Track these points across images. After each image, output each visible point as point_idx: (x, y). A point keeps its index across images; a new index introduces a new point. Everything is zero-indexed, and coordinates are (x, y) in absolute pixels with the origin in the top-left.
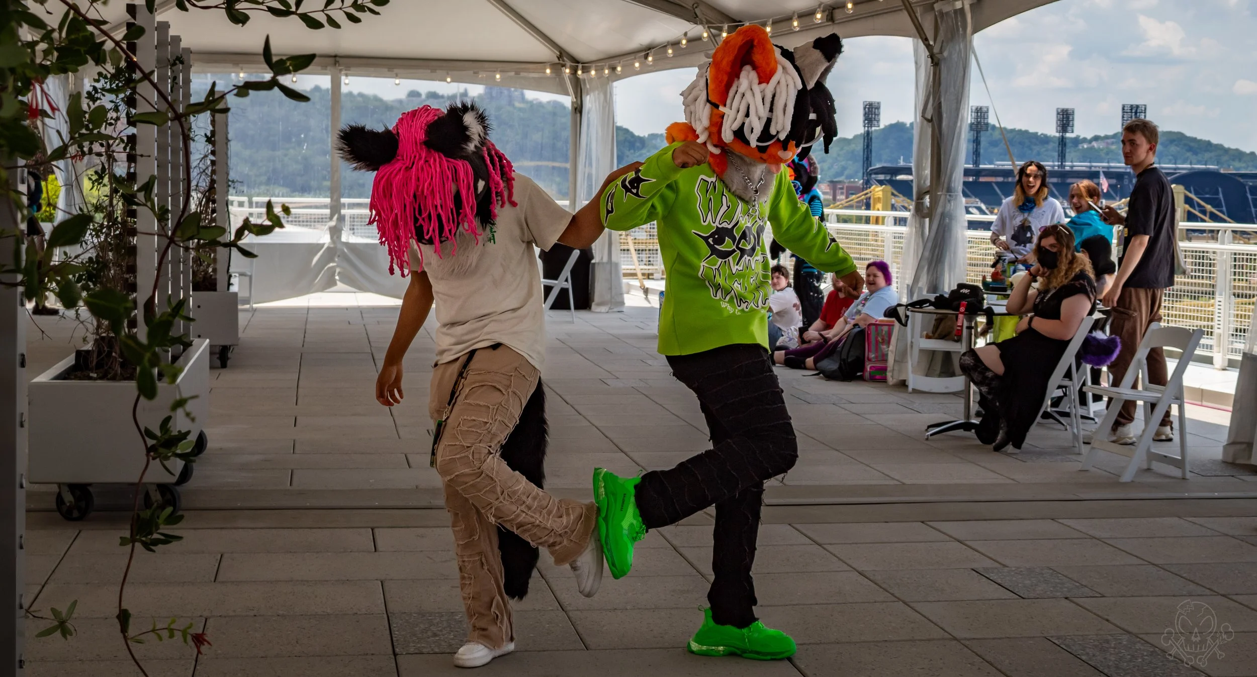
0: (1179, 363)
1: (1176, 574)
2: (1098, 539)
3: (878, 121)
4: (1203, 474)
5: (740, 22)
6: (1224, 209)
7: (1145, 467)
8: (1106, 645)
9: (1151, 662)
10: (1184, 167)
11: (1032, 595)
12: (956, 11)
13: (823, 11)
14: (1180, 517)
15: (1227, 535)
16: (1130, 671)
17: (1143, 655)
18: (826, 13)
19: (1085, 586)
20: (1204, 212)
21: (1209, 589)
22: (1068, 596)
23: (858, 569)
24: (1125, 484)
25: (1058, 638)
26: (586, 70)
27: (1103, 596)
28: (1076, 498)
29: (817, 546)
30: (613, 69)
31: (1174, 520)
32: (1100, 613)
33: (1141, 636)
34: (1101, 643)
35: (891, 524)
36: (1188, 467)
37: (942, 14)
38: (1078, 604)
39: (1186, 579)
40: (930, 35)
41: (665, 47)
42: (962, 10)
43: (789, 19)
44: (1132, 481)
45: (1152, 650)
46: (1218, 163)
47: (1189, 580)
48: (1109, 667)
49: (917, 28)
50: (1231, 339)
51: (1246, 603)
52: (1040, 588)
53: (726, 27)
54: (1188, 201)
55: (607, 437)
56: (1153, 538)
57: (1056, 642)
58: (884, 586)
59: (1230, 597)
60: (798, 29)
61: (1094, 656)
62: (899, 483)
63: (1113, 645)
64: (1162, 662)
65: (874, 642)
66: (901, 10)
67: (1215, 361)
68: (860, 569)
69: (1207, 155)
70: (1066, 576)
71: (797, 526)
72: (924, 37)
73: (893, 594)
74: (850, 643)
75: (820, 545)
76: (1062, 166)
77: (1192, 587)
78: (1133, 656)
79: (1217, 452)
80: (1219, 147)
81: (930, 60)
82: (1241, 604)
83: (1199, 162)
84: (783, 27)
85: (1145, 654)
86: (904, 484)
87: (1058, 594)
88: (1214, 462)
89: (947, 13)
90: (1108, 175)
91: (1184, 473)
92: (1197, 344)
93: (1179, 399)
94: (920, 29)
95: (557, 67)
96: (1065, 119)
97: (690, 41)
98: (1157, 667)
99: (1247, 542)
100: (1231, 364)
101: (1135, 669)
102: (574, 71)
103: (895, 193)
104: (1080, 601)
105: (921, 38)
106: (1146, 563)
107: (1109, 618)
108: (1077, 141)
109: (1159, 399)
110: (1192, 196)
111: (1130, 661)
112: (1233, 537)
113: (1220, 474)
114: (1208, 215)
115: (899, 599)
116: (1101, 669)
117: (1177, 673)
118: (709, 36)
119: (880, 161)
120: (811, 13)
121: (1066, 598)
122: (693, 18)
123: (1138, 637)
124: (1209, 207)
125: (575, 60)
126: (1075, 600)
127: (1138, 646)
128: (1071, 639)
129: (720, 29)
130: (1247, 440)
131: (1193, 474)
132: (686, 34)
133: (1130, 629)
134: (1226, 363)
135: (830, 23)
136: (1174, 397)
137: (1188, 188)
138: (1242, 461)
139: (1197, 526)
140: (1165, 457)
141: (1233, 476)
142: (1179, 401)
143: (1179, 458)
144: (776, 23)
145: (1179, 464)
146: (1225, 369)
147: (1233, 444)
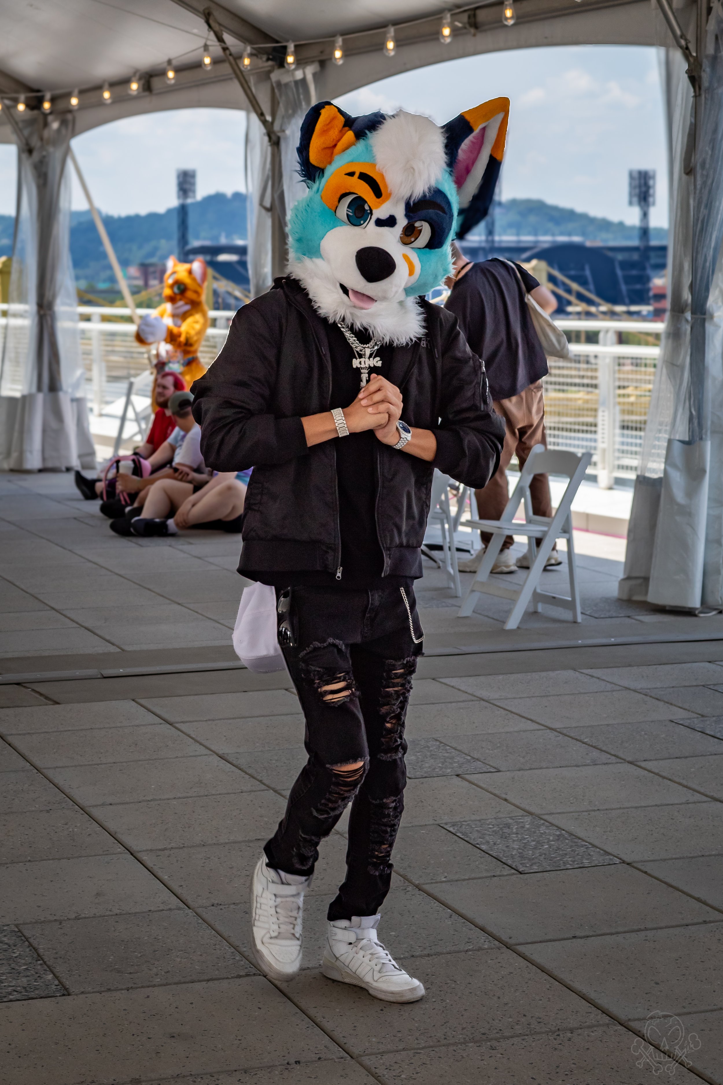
0: (571, 483)
1: (577, 740)
2: (486, 701)
3: (194, 192)
4: (596, 615)
5: (38, 91)
6: (592, 287)
7: (531, 610)
8: (506, 830)
9: (558, 849)
10: (546, 240)
11: (418, 774)
12: (296, 82)
13: (140, 79)
14: (575, 670)
15: (629, 689)
16: (536, 860)
17: (549, 841)
18: (142, 82)
19: (477, 759)
20: (569, 291)
21: (615, 756)
22: (460, 773)
23: (217, 751)
24: (511, 631)
25: (454, 825)
27: (499, 771)
28: (457, 651)
29: (168, 726)
31: (569, 674)
32: (496, 792)
33: (546, 817)
34: (501, 829)
35: (251, 693)
36: (579, 610)
37: (279, 84)
38: (470, 782)
39: (589, 745)
40: (266, 107)
42: (304, 81)
43: (99, 88)
44: (519, 628)
45: (558, 833)
46: (583, 234)
47: (592, 746)
48: (512, 857)
49: (251, 102)
50: (617, 454)
51: (656, 771)
52: (427, 765)
53: (22, 97)
54: (552, 279)
56: (547, 696)
57: (451, 829)
58: (250, 771)
59: (639, 763)
60: (107, 101)
61: (495, 844)
63: (515, 831)
64: (571, 847)
65: (244, 841)
66: (231, 79)
67: (602, 479)
68: (220, 752)
69: (570, 226)
70: (455, 749)
71: (143, 701)
72: (259, 112)
73: (261, 781)
74: (218, 844)
75: (171, 724)
77: (595, 754)
78: (538, 842)
79: (612, 588)
80: (584, 217)
81: (266, 138)
82: (650, 771)
83: (562, 234)
84: (92, 97)
85: (551, 838)
87: (449, 771)
88: (606, 600)
89: (287, 85)
91: (575, 616)
92: (590, 463)
93: (566, 531)
94: (254, 102)
98: (566, 854)
99: (651, 697)
100: (619, 483)
101: (542, 858)
103: (217, 275)
104: (472, 778)
105: (256, 112)
106: (543, 728)
107: (508, 798)
109: (545, 533)
110: (556, 273)
111: (535, 848)
112: (635, 691)
113: (614, 615)
114: (574, 294)
115: (268, 786)
116: (504, 860)
117: (587, 859)
119: (197, 237)
120: (126, 81)
121: (458, 775)
123: (541, 819)
124: (575, 286)
126: (467, 777)
127: (543, 829)
128: (468, 825)
129: (16, 101)
130: (642, 575)
131: (585, 617)
133: (532, 809)
134: (612, 481)
135: (146, 93)
136: (562, 529)
137: (551, 263)
138: (637, 598)
139: (595, 679)
140: (554, 598)
141: (629, 617)
142: (567, 535)
143: (570, 599)
144: (82, 93)
145: (570, 605)
146: (610, 488)
147: (628, 578)
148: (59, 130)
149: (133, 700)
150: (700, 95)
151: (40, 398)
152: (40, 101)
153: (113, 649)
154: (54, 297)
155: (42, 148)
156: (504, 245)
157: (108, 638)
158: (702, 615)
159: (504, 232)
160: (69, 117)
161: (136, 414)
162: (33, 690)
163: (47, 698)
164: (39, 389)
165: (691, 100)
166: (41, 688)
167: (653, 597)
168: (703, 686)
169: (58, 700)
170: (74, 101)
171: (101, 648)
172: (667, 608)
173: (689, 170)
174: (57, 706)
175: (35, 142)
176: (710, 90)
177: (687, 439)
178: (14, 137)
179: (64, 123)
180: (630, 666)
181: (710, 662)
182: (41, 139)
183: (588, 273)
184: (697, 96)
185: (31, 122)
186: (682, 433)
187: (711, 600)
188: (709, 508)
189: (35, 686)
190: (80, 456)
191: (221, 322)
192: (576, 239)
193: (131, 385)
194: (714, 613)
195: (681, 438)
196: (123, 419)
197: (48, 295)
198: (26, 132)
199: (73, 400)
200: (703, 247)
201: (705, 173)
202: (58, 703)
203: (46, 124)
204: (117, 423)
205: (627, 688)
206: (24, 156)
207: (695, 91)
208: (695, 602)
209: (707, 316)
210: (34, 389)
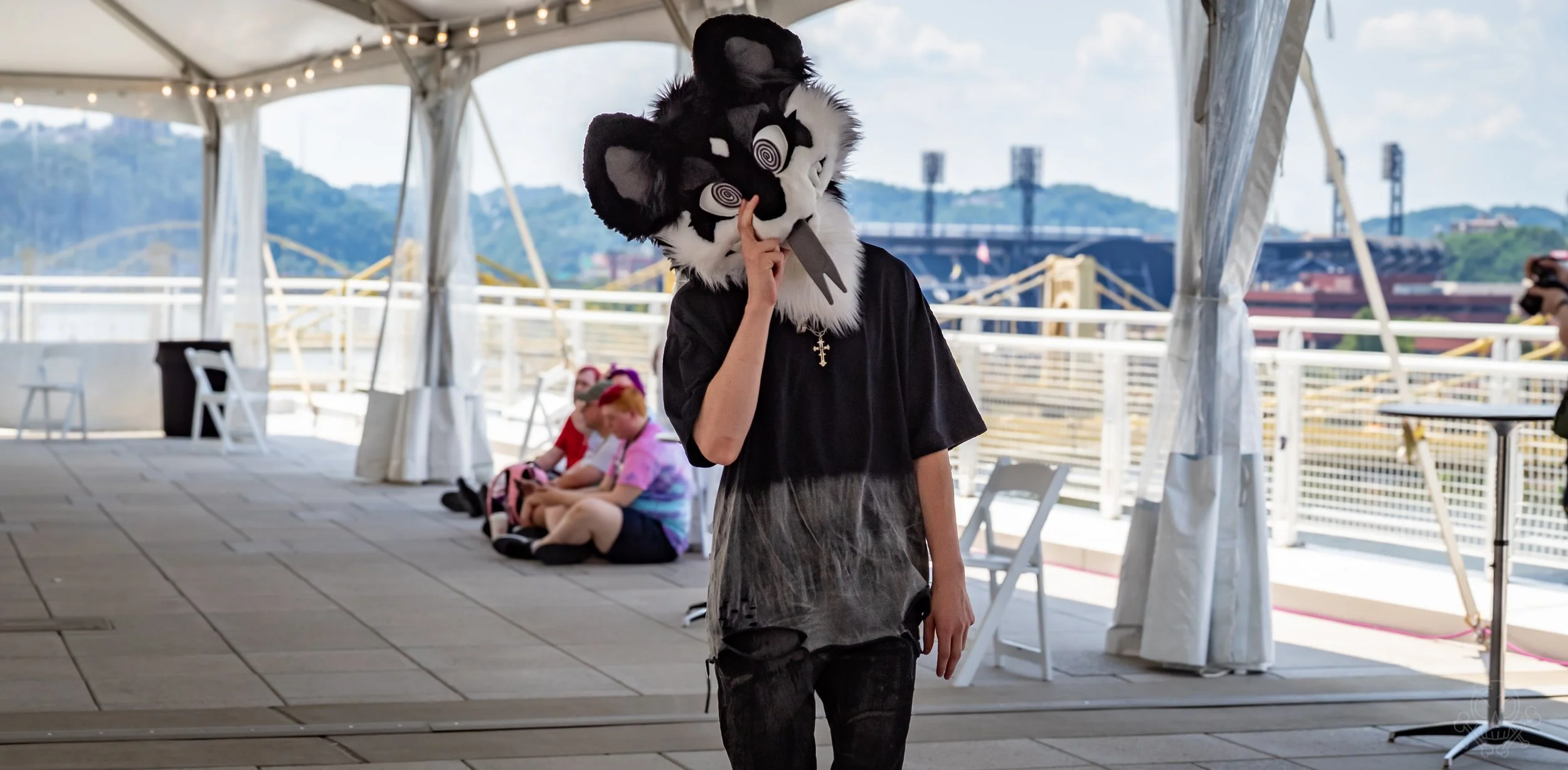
0: (1039, 508)
4: (1073, 672)
5: (434, 21)
6: (1150, 289)
7: (991, 662)
10: (1095, 232)
13: (552, 7)
14: (1032, 739)
15: (1096, 764)
20: (1121, 293)
24: (963, 689)
26: (220, 90)
30: (258, 87)
31: (1025, 743)
36: (1050, 664)
41: (329, 58)
43: (501, 19)
44: (971, 685)
46: (1141, 226)
50: (1123, 476)
53: (414, 28)
54: (1101, 279)
55: (215, 629)
60: (514, 33)
62: (632, 694)
67: (1103, 506)
69: (1125, 216)
76: (929, 231)
79: (1098, 639)
83: (1115, 225)
84: (494, 28)
86: (641, 695)
88: (1090, 654)
90: (992, 243)
91: (1044, 672)
92: (1064, 482)
93: (1033, 565)
95: (180, 85)
96: (933, 166)
97: (366, 49)
100: (1128, 512)
102: (204, 89)
108: (949, 197)
109: (1008, 566)
110: (1106, 273)
113: (1097, 672)
114: (1129, 299)
118: (392, 43)
122: (370, 15)
124: (1129, 288)
125: (206, 77)
129: (407, 32)
130: (1135, 622)
131: (1057, 673)
132: (359, 39)
134: (1119, 511)
135: (561, 25)
136: (1030, 562)
137: (1100, 260)
138: (1128, 652)
139: (1055, 752)
140: (1019, 649)
141: (1114, 675)
142: (1036, 569)
143: (1038, 650)
144: (483, 24)
145: (1038, 659)
146: (1116, 518)
147: (1118, 627)
148: (459, 69)
149: (463, 761)
150: (1215, 23)
151: (427, 395)
152: (435, 30)
153: (454, 697)
154: (448, 270)
155: (439, 90)
156: (1045, 238)
157: (451, 683)
158: (1207, 675)
159: (1046, 221)
160: (472, 53)
161: (547, 417)
162: (340, 745)
163: (355, 755)
164: (427, 382)
165: (1206, 30)
166: (350, 743)
167: (1147, 651)
168: (1192, 763)
169: (367, 758)
170: (474, 32)
171: (439, 694)
172: (1165, 666)
173: (1200, 117)
174: (365, 765)
175: (431, 84)
176: (1228, 18)
177: (1192, 452)
178: (406, 77)
179: (466, 60)
180: (1104, 735)
181: (1207, 733)
182: (438, 80)
183: (1145, 272)
184: (1212, 25)
185: (428, 60)
186: (1187, 444)
187: (1220, 657)
188: (1219, 540)
189: (344, 741)
190: (475, 466)
191: (654, 308)
192: (1133, 232)
193: (540, 380)
194: (1223, 673)
195: (1186, 452)
196: (530, 423)
197: (440, 270)
198: (421, 72)
199: (468, 398)
200: (1216, 213)
201: (1219, 119)
202: (366, 762)
203: (444, 62)
204: (523, 427)
205: (1093, 764)
206: (418, 99)
207: (1209, 19)
208: (1200, 659)
209: (1220, 299)
210: (420, 382)
